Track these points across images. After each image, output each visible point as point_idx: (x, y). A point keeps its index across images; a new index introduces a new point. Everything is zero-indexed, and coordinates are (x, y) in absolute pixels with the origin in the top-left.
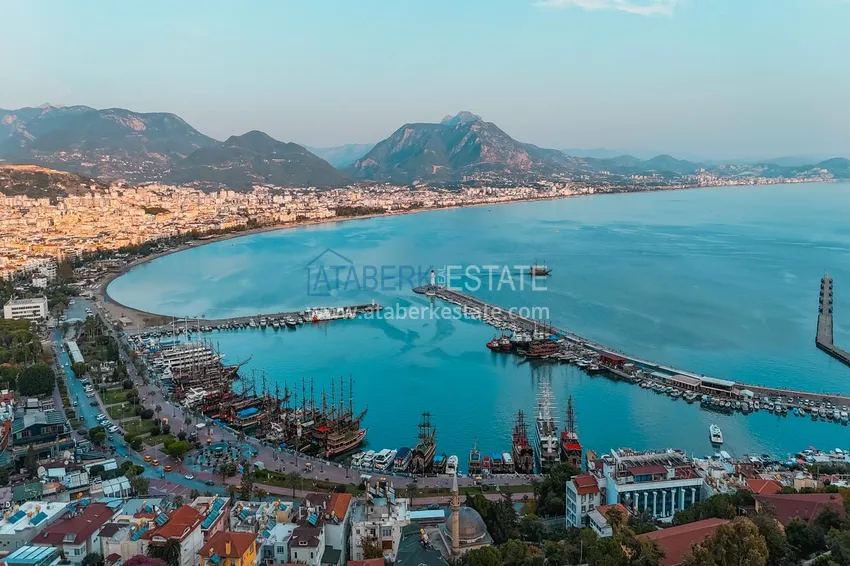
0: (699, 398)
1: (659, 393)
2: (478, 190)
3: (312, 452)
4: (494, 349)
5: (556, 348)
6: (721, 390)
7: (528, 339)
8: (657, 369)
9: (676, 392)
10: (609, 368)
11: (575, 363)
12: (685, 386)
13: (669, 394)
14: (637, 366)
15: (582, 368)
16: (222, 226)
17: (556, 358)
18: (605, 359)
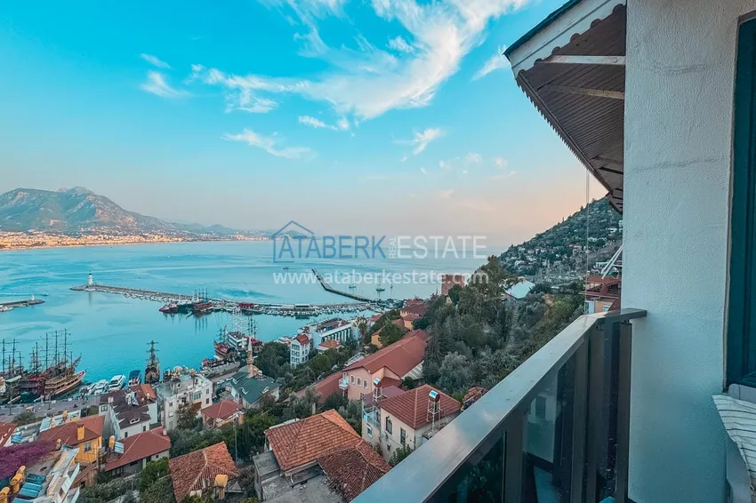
0: (296, 314)
1: (276, 315)
2: (96, 237)
3: (30, 399)
4: (166, 312)
5: (209, 305)
6: (305, 308)
7: (190, 302)
8: (270, 305)
9: (286, 313)
10: (246, 309)
11: (224, 310)
12: (288, 310)
13: (281, 315)
14: (260, 306)
15: (229, 312)
17: (212, 309)
18: (242, 305)
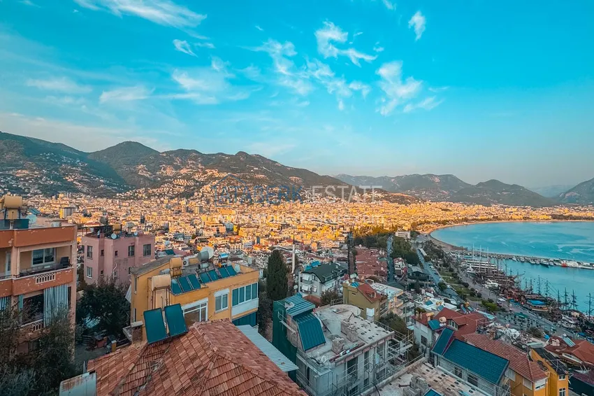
16: (479, 218)
